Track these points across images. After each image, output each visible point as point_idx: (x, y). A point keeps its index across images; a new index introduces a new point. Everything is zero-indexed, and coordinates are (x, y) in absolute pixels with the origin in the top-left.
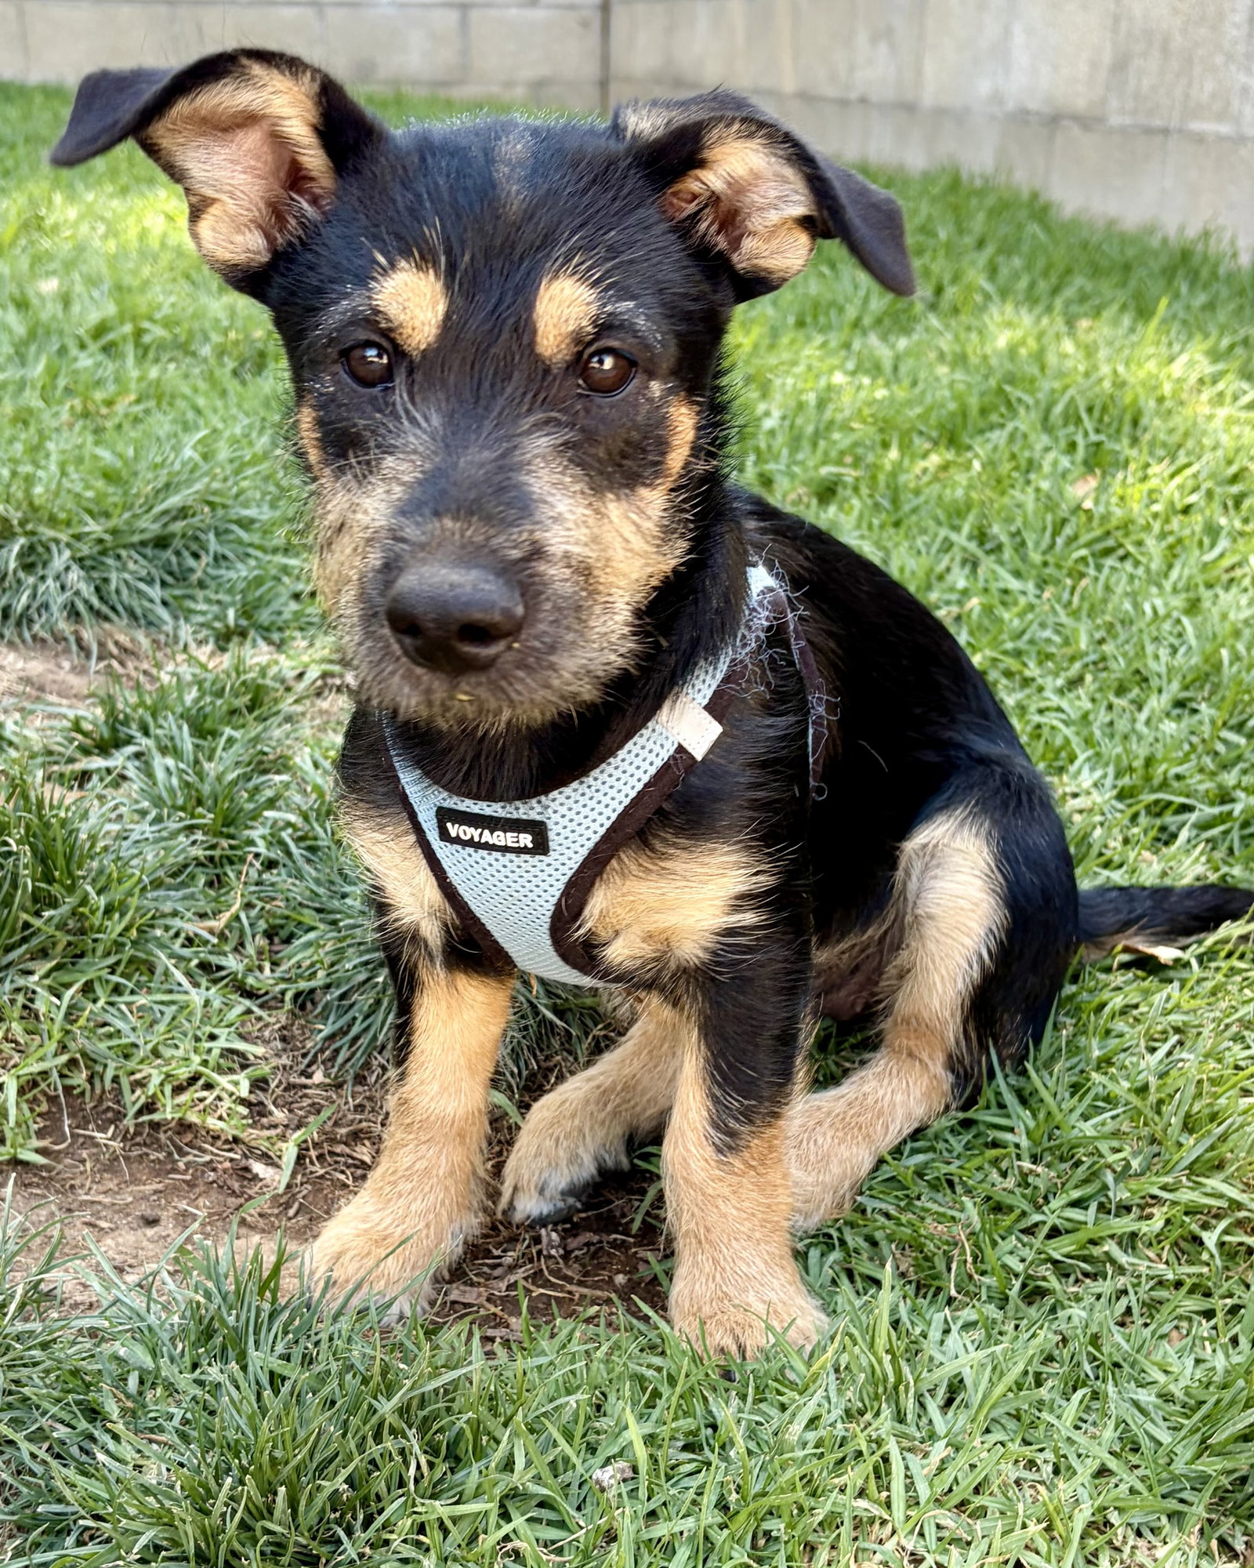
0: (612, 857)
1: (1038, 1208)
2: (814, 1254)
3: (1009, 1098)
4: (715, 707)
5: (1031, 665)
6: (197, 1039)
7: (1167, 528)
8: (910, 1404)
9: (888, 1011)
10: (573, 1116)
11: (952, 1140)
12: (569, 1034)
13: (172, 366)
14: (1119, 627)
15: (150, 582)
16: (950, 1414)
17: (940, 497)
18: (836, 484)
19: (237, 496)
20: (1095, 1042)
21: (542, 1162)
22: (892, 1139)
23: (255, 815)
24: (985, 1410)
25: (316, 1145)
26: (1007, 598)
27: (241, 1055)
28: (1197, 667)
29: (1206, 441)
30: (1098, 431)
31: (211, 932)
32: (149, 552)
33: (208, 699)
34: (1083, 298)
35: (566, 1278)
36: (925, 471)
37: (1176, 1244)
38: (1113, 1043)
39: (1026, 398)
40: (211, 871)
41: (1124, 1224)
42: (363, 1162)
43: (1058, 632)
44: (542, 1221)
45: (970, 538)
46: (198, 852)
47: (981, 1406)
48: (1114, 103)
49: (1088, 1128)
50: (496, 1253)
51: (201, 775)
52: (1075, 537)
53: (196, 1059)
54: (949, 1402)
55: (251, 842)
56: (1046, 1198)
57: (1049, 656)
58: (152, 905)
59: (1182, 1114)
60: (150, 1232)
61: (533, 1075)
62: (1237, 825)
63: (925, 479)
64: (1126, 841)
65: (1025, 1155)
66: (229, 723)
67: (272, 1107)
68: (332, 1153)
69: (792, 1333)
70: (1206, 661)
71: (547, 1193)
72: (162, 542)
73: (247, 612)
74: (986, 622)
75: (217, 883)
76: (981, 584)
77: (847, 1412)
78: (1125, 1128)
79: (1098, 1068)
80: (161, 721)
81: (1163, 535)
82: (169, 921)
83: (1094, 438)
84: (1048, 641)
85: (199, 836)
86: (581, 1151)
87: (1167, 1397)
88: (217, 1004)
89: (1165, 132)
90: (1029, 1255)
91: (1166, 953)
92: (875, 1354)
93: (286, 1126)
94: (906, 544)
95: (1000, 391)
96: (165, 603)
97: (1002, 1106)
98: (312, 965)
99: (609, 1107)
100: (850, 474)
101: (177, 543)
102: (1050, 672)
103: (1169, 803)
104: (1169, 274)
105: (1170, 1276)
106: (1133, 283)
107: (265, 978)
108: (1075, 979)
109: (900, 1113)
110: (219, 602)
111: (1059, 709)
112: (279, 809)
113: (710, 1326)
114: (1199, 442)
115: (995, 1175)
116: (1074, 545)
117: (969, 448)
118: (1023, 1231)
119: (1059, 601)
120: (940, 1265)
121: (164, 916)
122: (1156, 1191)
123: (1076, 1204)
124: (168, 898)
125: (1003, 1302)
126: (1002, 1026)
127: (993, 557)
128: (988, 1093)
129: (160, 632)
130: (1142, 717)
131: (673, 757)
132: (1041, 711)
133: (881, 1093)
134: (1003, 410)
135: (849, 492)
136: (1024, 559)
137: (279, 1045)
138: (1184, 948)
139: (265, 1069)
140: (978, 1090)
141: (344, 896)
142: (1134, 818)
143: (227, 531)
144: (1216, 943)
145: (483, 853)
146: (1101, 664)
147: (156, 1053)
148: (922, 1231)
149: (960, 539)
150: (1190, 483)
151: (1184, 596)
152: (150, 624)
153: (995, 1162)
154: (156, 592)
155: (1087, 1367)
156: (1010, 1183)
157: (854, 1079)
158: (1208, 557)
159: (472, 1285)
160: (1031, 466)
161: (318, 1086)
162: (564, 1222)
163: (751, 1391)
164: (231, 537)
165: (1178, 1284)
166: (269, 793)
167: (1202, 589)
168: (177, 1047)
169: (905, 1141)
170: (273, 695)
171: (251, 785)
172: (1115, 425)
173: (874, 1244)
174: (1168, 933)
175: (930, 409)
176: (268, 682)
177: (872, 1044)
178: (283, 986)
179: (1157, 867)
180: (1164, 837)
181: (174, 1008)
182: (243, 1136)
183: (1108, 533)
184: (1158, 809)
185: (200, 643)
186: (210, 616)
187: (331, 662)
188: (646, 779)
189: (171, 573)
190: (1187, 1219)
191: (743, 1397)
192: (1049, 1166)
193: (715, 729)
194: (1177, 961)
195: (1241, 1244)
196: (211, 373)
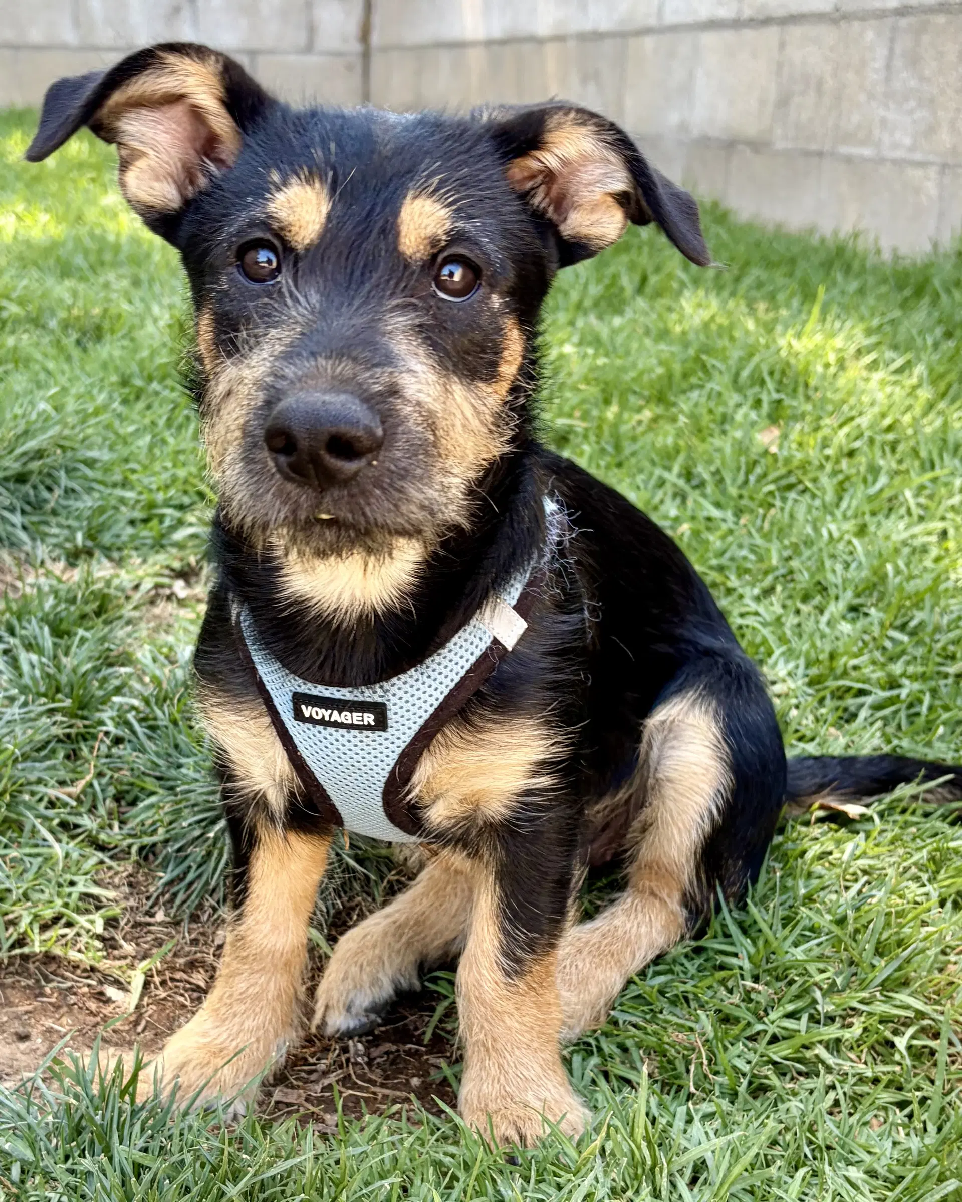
0: (438, 732)
1: (760, 1019)
2: (577, 1060)
3: (733, 929)
4: (521, 608)
5: (733, 577)
6: (60, 885)
7: (837, 468)
8: (664, 1183)
9: (633, 859)
10: (374, 946)
11: (688, 964)
12: (367, 878)
13: (25, 336)
14: (802, 547)
15: (12, 510)
16: (696, 1190)
17: (653, 444)
18: (568, 432)
19: (83, 440)
20: (801, 883)
21: (349, 984)
22: (638, 963)
23: (105, 700)
24: (726, 1187)
25: (159, 973)
26: (710, 524)
27: (96, 898)
28: (867, 580)
29: (865, 399)
30: (778, 391)
31: (70, 796)
32: (11, 486)
33: (63, 606)
34: (759, 285)
35: (370, 1081)
36: (640, 422)
37: (872, 1047)
38: (815, 883)
39: (718, 364)
40: (70, 746)
41: (831, 1032)
42: (199, 987)
43: (752, 551)
44: (349, 1034)
45: (680, 476)
46: (57, 731)
47: (722, 1184)
48: (778, 132)
49: (799, 953)
50: (311, 1060)
51: (58, 667)
52: (765, 475)
53: (59, 902)
54: (694, 1181)
55: (101, 723)
56: (765, 1010)
57: (747, 571)
58: (21, 774)
59: (874, 941)
60: (23, 1046)
61: (338, 913)
62: (904, 706)
63: (640, 429)
64: (817, 720)
65: (747, 975)
66: (80, 626)
67: (122, 942)
68: (172, 979)
69: (563, 1126)
70: (875, 573)
71: (354, 1010)
72: (21, 478)
73: (91, 535)
74: (695, 544)
75: (73, 756)
76: (689, 513)
77: (613, 1191)
78: (828, 951)
79: (804, 905)
80: (25, 624)
81: (835, 473)
82: (35, 788)
83: (775, 396)
84: (745, 558)
85: (59, 717)
86: (381, 975)
87: (872, 1174)
88: (75, 855)
89: (820, 154)
90: (755, 1059)
91: (853, 810)
92: (634, 1141)
93: (134, 957)
94: (628, 480)
95: (697, 359)
96: (24, 528)
97: (727, 935)
98: (154, 824)
99: (404, 939)
100: (580, 425)
101: (34, 479)
102: (748, 583)
103: (849, 689)
104: (827, 266)
105: (869, 1074)
106: (798, 274)
107: (114, 835)
108: (781, 831)
109: (645, 941)
110: (69, 527)
111: (757, 613)
112: (124, 695)
113: (496, 1119)
114: (859, 400)
115: (723, 992)
116: (764, 481)
117: (674, 404)
118: (747, 1038)
119: (754, 525)
120: (681, 1067)
121: (29, 783)
122: (855, 1004)
123: (790, 1015)
124: (33, 769)
125: (733, 1096)
126: (727, 870)
127: (698, 492)
128: (715, 925)
129: (20, 550)
130: (824, 619)
131: (490, 648)
132: (742, 615)
133: (629, 925)
134: (701, 374)
135: (579, 439)
136: (724, 492)
137: (126, 889)
138: (868, 806)
139: (116, 910)
140: (707, 922)
141: (180, 766)
142: (821, 701)
143: (75, 469)
144: (892, 802)
145: (331, 730)
146: (789, 576)
147: (26, 896)
148: (666, 1039)
149: (672, 477)
150: (854, 434)
151: (853, 522)
152: (12, 544)
153: (723, 982)
154: (17, 519)
155: (807, 1151)
156: (736, 998)
157: (606, 914)
158: (872, 491)
159: (293, 1087)
160: (725, 419)
161: (160, 924)
162: (367, 1034)
163: (533, 1173)
164: (79, 474)
165: (876, 1081)
166: (117, 682)
167: (867, 518)
168: (42, 892)
169: (648, 966)
170: (115, 602)
171: (100, 675)
172: (791, 386)
173: (625, 1049)
174: (855, 793)
175: (642, 373)
176: (112, 591)
177: (620, 886)
178: (130, 841)
179: (843, 741)
180: (846, 716)
181: (40, 859)
182: (97, 965)
183: (790, 472)
184: (840, 694)
185: (54, 560)
186: (61, 539)
187: (162, 575)
188: (468, 666)
189: (29, 503)
190: (881, 1027)
191: (527, 1180)
192: (767, 984)
193: (521, 625)
194: (862, 816)
195: (925, 1047)
196: (59, 341)
